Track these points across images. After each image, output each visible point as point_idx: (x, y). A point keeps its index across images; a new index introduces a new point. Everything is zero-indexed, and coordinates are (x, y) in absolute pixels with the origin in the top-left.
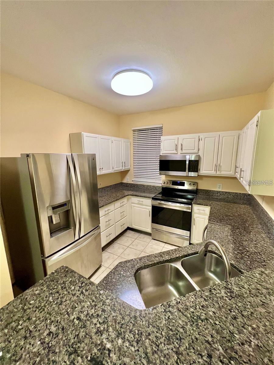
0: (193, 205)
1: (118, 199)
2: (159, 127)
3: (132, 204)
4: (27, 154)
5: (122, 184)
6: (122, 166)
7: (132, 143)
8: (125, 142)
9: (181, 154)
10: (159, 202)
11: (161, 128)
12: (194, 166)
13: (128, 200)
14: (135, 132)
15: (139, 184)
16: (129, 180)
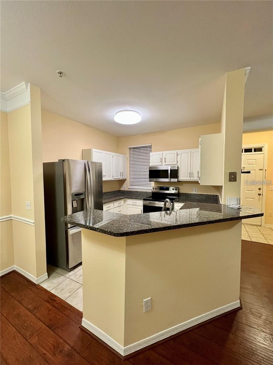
0: (174, 203)
1: (117, 200)
2: (149, 146)
3: (128, 206)
4: (63, 160)
5: (120, 191)
6: (120, 176)
7: (128, 159)
8: (122, 157)
9: (165, 165)
10: (148, 201)
11: (151, 147)
12: (175, 173)
13: (124, 202)
14: (131, 150)
15: (134, 191)
16: (125, 188)
